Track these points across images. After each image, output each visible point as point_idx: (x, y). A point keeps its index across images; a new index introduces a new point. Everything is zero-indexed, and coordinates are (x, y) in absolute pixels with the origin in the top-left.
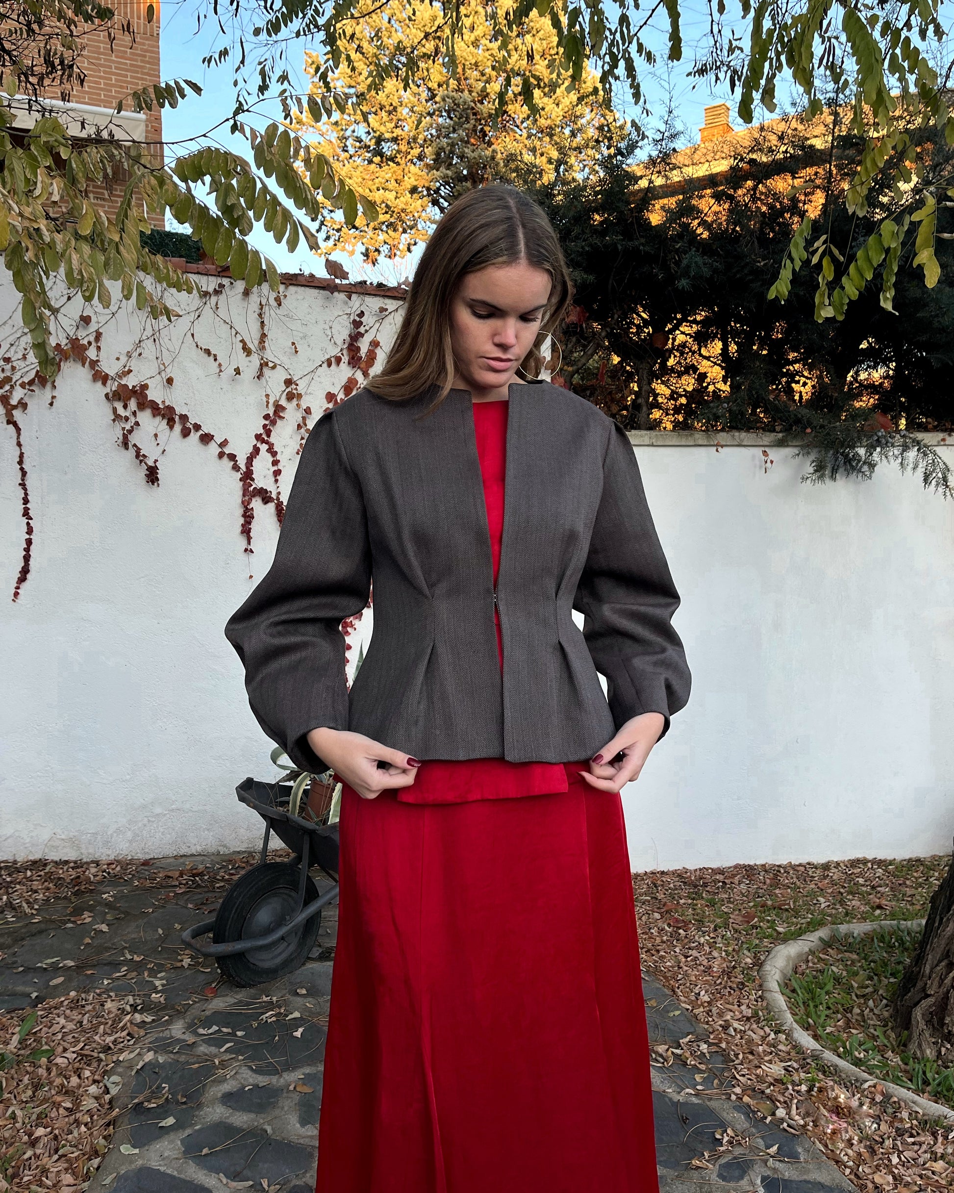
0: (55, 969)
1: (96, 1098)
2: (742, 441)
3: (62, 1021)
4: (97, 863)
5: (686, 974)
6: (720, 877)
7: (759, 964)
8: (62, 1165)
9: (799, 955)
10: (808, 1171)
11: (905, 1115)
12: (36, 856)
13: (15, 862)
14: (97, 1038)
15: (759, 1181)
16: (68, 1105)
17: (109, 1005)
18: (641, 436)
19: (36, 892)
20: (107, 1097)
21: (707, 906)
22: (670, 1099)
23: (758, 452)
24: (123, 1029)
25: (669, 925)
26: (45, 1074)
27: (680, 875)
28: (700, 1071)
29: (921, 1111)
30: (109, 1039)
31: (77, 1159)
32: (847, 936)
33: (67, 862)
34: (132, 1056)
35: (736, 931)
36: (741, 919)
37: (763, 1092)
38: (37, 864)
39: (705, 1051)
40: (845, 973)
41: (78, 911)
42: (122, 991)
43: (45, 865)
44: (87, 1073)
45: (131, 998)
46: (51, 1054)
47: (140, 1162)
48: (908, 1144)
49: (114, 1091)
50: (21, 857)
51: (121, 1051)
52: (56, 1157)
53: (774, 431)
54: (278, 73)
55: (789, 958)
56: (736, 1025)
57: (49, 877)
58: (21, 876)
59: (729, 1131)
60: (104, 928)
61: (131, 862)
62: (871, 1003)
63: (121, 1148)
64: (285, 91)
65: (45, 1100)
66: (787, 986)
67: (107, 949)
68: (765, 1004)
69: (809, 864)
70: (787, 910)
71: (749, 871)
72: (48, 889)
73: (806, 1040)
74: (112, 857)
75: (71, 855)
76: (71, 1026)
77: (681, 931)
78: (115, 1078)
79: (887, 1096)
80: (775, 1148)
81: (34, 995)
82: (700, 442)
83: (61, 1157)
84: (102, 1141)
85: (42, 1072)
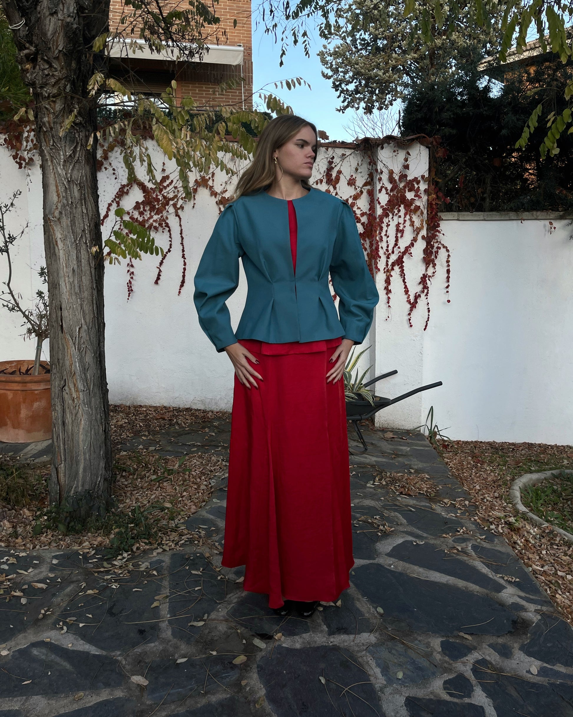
0: (194, 446)
1: (206, 486)
2: (537, 216)
3: (195, 461)
4: (212, 412)
5: (473, 479)
6: (513, 447)
7: (513, 479)
8: (192, 503)
9: (538, 480)
10: (495, 546)
11: (558, 539)
12: (188, 407)
13: (179, 408)
14: (208, 467)
15: (470, 545)
16: (196, 487)
17: (213, 458)
18: (479, 215)
19: (187, 420)
20: (210, 486)
21: (499, 457)
22: (443, 516)
23: (547, 222)
24: (218, 466)
25: (474, 462)
26: (188, 477)
27: (491, 445)
28: (461, 509)
29: (567, 539)
30: (212, 468)
31: (197, 502)
32: (568, 474)
33: (200, 410)
34: (220, 474)
35: (508, 467)
36: (514, 463)
37: (488, 520)
38: (188, 410)
39: (467, 504)
40: (560, 489)
41: (203, 428)
42: (218, 455)
43: (191, 410)
44: (203, 478)
45: (222, 457)
46: (190, 471)
47: (220, 504)
48: (554, 548)
49: (213, 484)
50: (182, 406)
51: (216, 473)
52: (190, 501)
53: (558, 210)
54: (302, 32)
55: (531, 479)
56: (488, 498)
57: (192, 415)
58: (181, 413)
59: (464, 528)
60: (213, 434)
61: (226, 413)
62: (569, 502)
63: (214, 500)
64: (305, 41)
65: (187, 485)
66: (524, 490)
67: (214, 441)
68: (508, 493)
69: (567, 446)
70: (542, 462)
71: (530, 446)
72: (192, 419)
73: (522, 508)
74: (218, 410)
75: (202, 407)
76: (198, 463)
77: (479, 464)
78: (213, 480)
79: (551, 532)
80: (484, 537)
81: (185, 453)
82: (513, 218)
83: (191, 501)
84: (207, 498)
85: (187, 477)
